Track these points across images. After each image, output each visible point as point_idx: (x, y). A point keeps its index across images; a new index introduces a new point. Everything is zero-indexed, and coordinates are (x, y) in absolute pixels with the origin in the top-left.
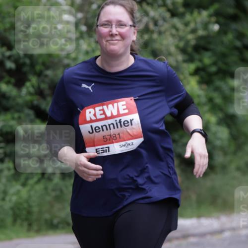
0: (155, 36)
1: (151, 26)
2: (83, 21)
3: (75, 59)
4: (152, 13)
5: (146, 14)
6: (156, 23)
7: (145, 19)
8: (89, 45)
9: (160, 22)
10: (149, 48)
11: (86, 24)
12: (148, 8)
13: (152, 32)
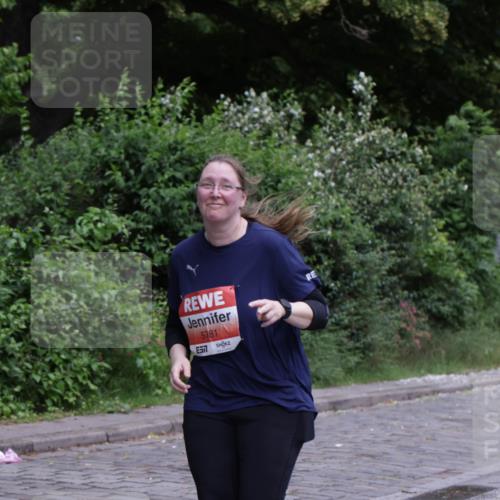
0: (404, 191)
1: (400, 182)
2: (332, 177)
3: (324, 214)
4: (401, 170)
5: (395, 169)
6: (405, 180)
7: (394, 175)
8: (338, 200)
9: (409, 178)
10: (398, 205)
11: (335, 180)
12: (398, 165)
13: (401, 187)
